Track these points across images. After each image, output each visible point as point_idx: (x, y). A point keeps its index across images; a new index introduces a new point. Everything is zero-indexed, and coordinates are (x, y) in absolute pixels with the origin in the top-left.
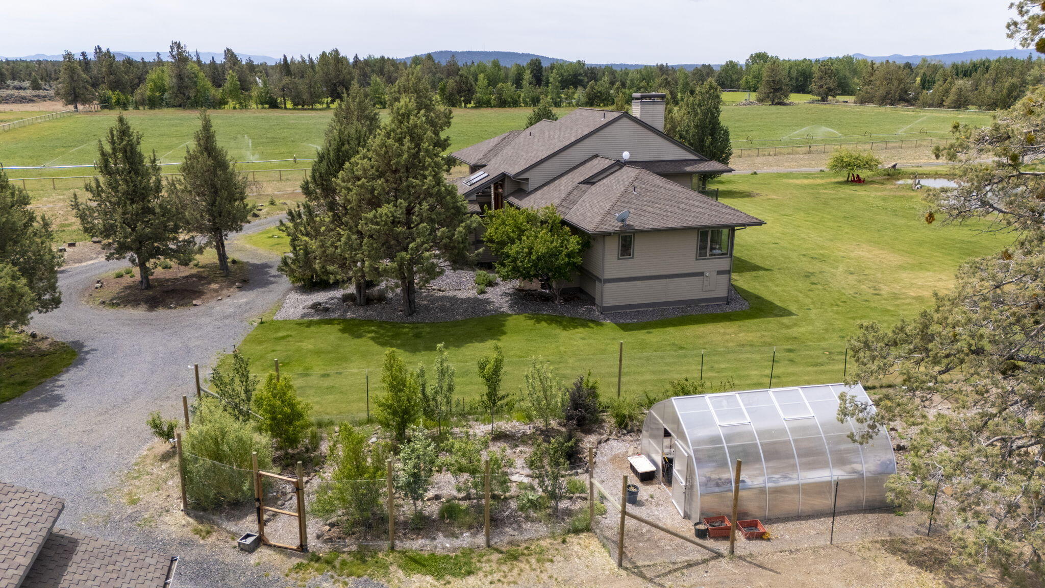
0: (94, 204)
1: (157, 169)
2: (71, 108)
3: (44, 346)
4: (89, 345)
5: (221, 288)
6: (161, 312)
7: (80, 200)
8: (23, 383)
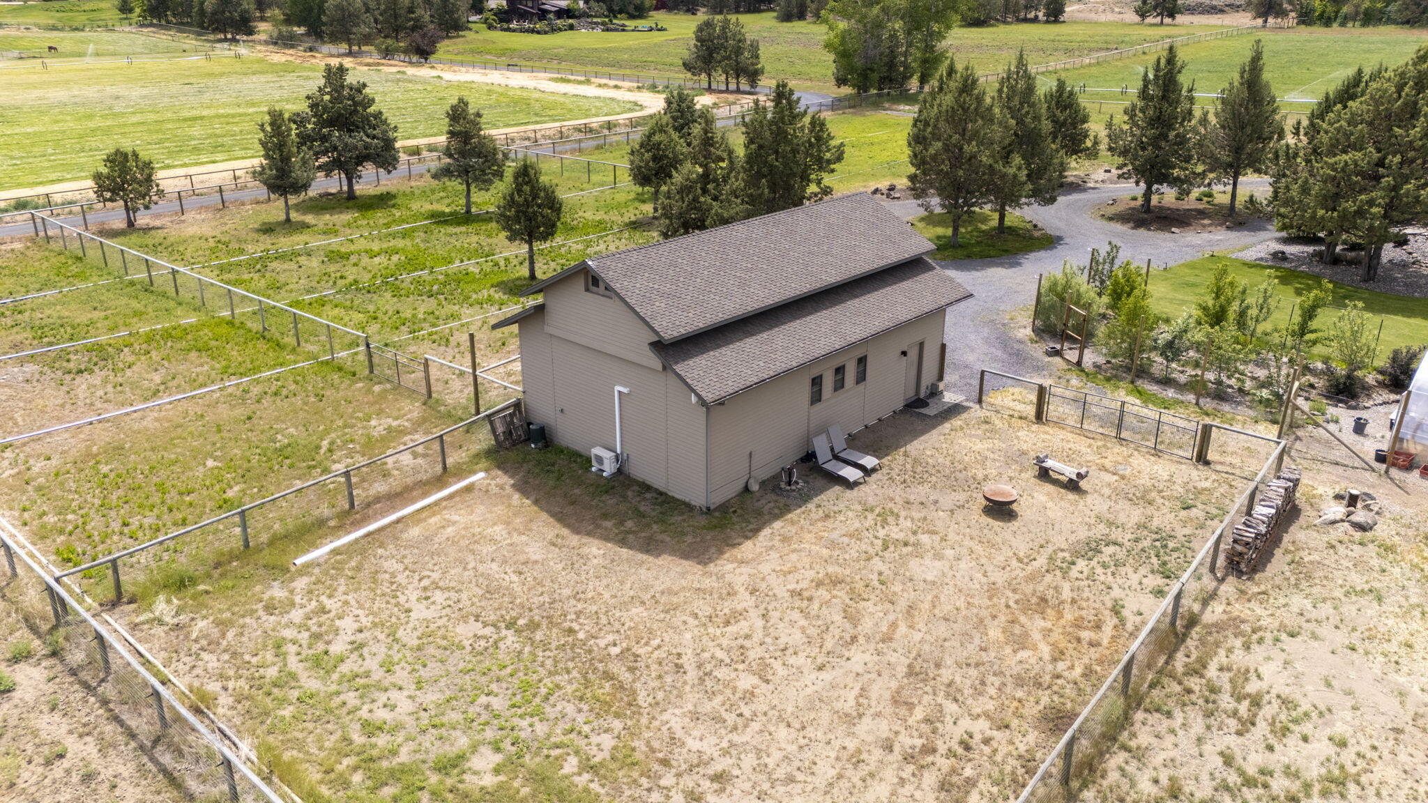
0: (1126, 127)
1: (1191, 100)
2: (1260, 21)
3: (1037, 234)
4: (1067, 240)
5: (1210, 225)
6: (1142, 232)
7: (1114, 122)
8: (1006, 251)
